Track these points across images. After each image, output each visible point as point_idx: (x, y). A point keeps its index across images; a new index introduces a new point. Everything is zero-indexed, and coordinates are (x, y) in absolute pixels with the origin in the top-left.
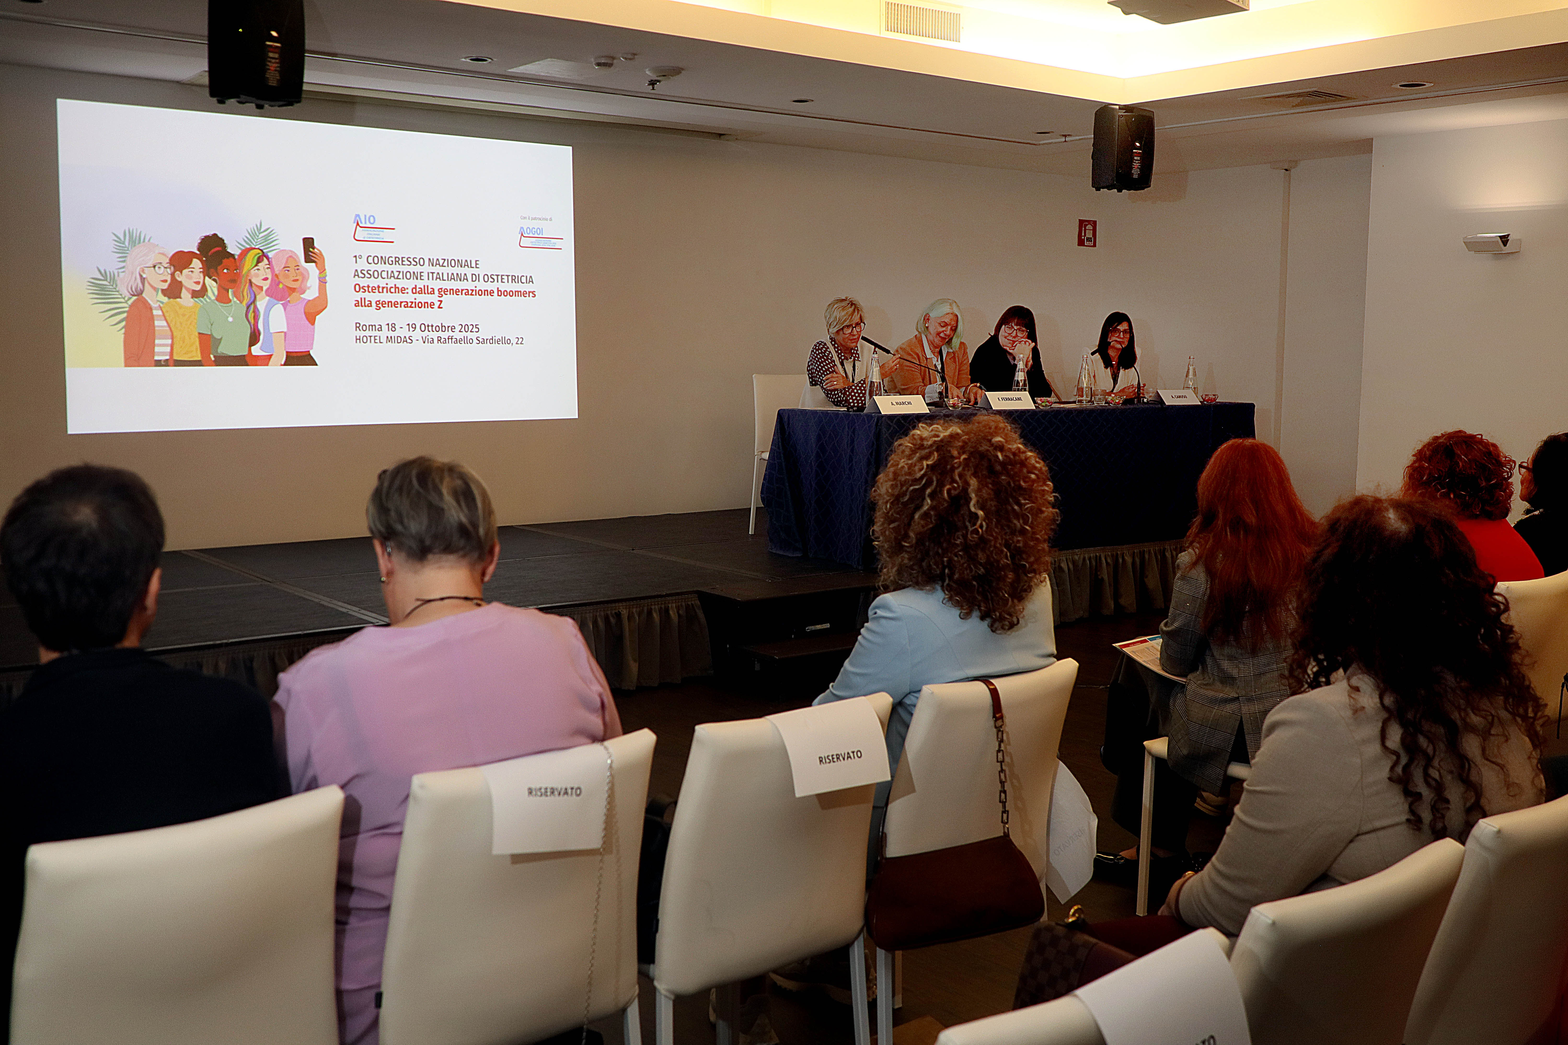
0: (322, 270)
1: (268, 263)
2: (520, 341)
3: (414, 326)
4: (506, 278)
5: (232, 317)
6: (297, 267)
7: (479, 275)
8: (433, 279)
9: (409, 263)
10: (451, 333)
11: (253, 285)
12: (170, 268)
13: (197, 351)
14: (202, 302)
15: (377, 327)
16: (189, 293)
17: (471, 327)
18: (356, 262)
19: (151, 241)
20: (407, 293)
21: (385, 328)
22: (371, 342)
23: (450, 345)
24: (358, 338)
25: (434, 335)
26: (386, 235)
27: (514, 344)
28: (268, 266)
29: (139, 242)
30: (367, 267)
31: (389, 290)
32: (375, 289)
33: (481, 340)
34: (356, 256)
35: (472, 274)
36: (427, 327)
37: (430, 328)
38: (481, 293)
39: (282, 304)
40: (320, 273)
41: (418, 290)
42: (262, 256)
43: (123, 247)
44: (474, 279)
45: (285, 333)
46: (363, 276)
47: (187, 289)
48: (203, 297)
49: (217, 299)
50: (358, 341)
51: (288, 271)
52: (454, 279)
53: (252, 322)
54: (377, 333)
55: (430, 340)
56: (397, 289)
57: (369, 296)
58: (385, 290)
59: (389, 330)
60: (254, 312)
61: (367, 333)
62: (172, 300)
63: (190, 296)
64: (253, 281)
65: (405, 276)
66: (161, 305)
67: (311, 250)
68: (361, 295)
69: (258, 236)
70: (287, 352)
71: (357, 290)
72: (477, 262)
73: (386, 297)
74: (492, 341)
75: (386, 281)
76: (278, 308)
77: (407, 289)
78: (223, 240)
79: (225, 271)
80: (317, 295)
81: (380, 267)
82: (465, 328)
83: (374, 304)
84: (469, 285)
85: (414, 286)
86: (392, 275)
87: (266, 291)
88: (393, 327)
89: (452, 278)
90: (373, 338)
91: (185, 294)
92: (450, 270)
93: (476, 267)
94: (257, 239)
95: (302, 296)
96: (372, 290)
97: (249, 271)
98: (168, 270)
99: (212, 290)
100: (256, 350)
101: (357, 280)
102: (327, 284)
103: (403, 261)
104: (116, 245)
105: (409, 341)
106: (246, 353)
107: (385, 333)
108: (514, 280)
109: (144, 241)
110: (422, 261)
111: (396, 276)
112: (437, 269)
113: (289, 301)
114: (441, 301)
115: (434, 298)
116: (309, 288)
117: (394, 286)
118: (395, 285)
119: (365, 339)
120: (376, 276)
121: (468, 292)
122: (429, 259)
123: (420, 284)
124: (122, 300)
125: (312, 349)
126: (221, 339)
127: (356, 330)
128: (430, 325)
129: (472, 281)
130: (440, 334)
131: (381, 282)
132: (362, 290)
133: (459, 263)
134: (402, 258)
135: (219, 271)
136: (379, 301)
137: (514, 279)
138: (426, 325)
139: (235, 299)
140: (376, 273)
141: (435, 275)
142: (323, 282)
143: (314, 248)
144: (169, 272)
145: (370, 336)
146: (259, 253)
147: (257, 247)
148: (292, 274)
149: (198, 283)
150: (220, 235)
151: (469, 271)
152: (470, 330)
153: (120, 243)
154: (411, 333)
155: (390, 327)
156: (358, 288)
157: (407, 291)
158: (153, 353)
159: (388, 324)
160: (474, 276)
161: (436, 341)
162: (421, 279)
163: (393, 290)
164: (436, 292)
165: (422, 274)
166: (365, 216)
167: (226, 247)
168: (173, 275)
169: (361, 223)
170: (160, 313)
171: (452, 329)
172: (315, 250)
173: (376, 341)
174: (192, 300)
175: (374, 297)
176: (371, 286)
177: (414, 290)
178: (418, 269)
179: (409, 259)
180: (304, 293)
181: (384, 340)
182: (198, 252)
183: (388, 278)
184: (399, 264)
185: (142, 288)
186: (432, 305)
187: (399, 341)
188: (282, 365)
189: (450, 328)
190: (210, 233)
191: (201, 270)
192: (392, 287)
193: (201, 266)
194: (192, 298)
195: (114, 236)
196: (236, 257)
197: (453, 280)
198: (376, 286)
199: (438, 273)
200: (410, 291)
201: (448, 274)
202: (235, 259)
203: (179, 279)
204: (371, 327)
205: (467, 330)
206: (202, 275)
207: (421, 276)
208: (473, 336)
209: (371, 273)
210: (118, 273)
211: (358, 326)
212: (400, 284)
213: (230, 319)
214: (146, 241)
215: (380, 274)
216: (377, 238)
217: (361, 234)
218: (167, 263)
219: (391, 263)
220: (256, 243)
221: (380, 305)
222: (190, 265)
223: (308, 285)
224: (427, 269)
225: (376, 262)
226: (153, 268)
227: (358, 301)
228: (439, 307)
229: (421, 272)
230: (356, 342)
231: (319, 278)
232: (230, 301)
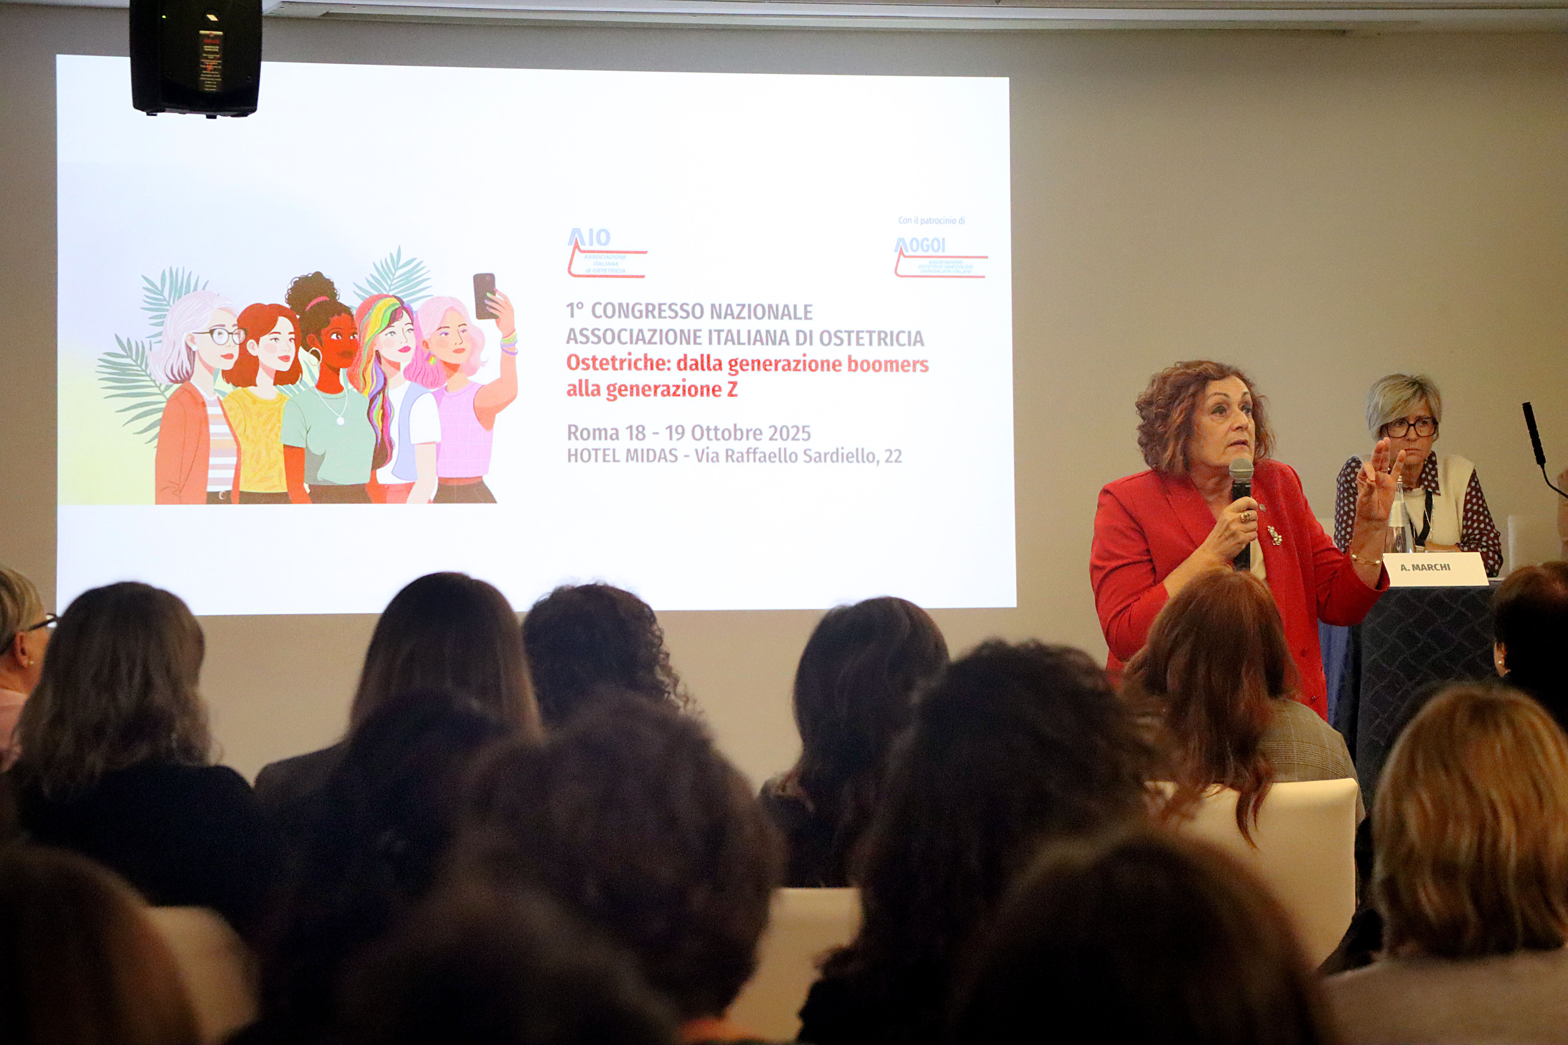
0: (509, 332)
1: (410, 322)
2: (895, 456)
3: (680, 430)
4: (866, 336)
5: (342, 416)
6: (463, 327)
7: (811, 332)
8: (719, 343)
9: (673, 314)
10: (752, 443)
11: (382, 360)
12: (239, 334)
13: (280, 475)
14: (291, 391)
15: (609, 433)
16: (271, 377)
17: (793, 432)
18: (572, 316)
19: (207, 288)
20: (669, 369)
21: (624, 434)
22: (596, 461)
23: (751, 467)
24: (573, 452)
25: (720, 447)
26: (630, 264)
27: (882, 462)
28: (411, 326)
29: (188, 292)
30: (592, 323)
31: (633, 365)
32: (607, 363)
33: (813, 456)
34: (571, 305)
35: (798, 332)
36: (705, 433)
37: (712, 433)
38: (813, 366)
39: (433, 393)
40: (503, 338)
41: (689, 363)
42: (401, 310)
43: (161, 300)
44: (801, 340)
45: (438, 445)
46: (584, 340)
47: (267, 370)
48: (293, 382)
49: (318, 387)
50: (573, 458)
51: (446, 334)
52: (761, 340)
53: (379, 424)
54: (609, 444)
55: (711, 456)
56: (649, 363)
57: (595, 377)
58: (626, 364)
59: (631, 439)
60: (383, 407)
61: (591, 444)
62: (240, 388)
63: (272, 381)
64: (383, 353)
65: (664, 337)
66: (222, 398)
67: (489, 295)
68: (580, 374)
69: (393, 275)
70: (440, 479)
71: (573, 364)
72: (809, 309)
73: (627, 377)
74: (838, 456)
75: (629, 347)
76: (427, 401)
77: (669, 361)
78: (332, 284)
79: (334, 337)
80: (498, 375)
81: (617, 323)
82: (780, 432)
83: (604, 391)
84: (791, 352)
85: (682, 357)
86: (639, 337)
87: (407, 370)
88: (638, 432)
89: (758, 338)
90: (600, 453)
91: (264, 379)
92: (753, 325)
93: (806, 318)
94: (392, 281)
95: (470, 378)
96: (601, 365)
97: (376, 336)
98: (236, 337)
99: (310, 371)
100: (385, 476)
101: (573, 348)
102: (517, 356)
103: (660, 311)
104: (147, 297)
105: (669, 457)
106: (365, 479)
107: (624, 443)
108: (884, 340)
109: (195, 289)
110: (698, 308)
111: (647, 339)
112: (728, 324)
113: (446, 388)
114: (735, 384)
115: (721, 378)
116: (484, 364)
117: (643, 358)
118: (646, 355)
119: (586, 455)
120: (609, 339)
121: (789, 364)
122: (713, 306)
123: (694, 352)
124: (156, 390)
125: (486, 472)
126: (323, 455)
127: (570, 439)
128: (712, 427)
129: (798, 344)
130: (732, 444)
131: (619, 351)
132: (582, 365)
133: (772, 311)
134: (660, 305)
135: (323, 338)
136: (614, 385)
137: (884, 338)
138: (705, 428)
139: (350, 386)
140: (609, 334)
141: (723, 336)
142: (509, 352)
143: (493, 292)
144: (238, 342)
145: (596, 450)
146: (394, 305)
147: (391, 294)
148: (453, 340)
149: (285, 358)
150: (326, 275)
151: (790, 326)
152: (791, 436)
153: (155, 293)
154: (674, 444)
155: (635, 432)
156: (574, 362)
157: (668, 365)
158: (205, 480)
159: (631, 427)
160: (801, 335)
161: (722, 456)
162: (695, 343)
163: (641, 364)
164: (726, 366)
165: (698, 334)
166: (591, 230)
167: (336, 295)
168: (243, 346)
169: (584, 244)
170: (219, 411)
171: (755, 434)
172: (497, 295)
173: (607, 458)
174: (274, 387)
175: (603, 378)
176: (599, 357)
177: (682, 365)
178: (690, 324)
179: (673, 307)
180: (473, 371)
181: (621, 455)
182: (287, 306)
183: (631, 343)
184: (654, 317)
185: (189, 369)
186: (715, 391)
187: (651, 458)
188: (429, 502)
189: (751, 434)
190: (308, 270)
191: (293, 336)
192: (641, 360)
193: (293, 330)
194: (275, 384)
195: (145, 281)
196: (354, 312)
197: (758, 343)
198: (609, 359)
199: (729, 331)
200: (673, 365)
201: (749, 332)
202: (352, 316)
203: (253, 353)
204: (597, 432)
205: (785, 436)
206: (292, 345)
207: (695, 337)
208: (797, 447)
209: (600, 334)
210: (150, 343)
211: (573, 432)
212: (655, 352)
213: (340, 421)
214: (200, 288)
215: (617, 337)
216: (613, 270)
217: (582, 264)
218: (234, 325)
219: (637, 314)
220: (390, 286)
221: (616, 391)
222: (273, 328)
223: (483, 357)
224: (707, 323)
225: (610, 313)
226: (209, 334)
227: (575, 386)
228: (731, 394)
229: (695, 331)
230: (570, 461)
231: (502, 346)
232: (340, 389)
